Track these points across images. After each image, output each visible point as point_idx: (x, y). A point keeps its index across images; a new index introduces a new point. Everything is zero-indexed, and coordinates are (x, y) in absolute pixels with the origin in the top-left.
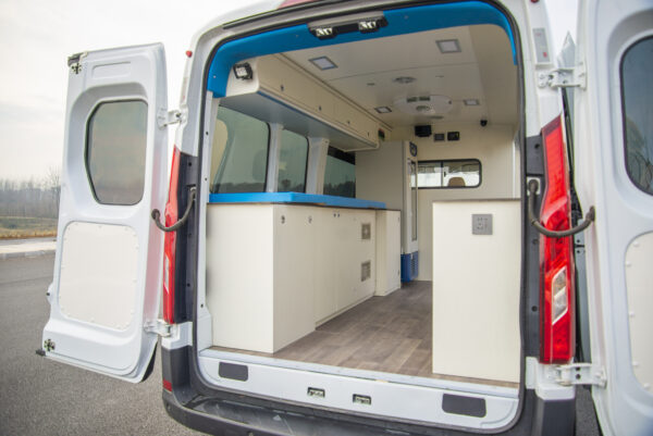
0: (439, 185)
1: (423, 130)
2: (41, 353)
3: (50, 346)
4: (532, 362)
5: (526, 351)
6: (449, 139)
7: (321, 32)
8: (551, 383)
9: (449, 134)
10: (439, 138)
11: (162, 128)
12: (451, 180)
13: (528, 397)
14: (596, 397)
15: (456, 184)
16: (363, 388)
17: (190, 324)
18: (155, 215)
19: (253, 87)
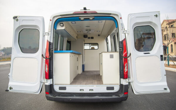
0: (89, 49)
1: (85, 36)
2: (7, 91)
3: (11, 88)
4: (122, 79)
5: (121, 77)
6: (91, 38)
7: (82, 19)
8: (124, 82)
9: (91, 37)
10: (89, 38)
11: (44, 36)
12: (92, 48)
13: (121, 86)
14: (131, 84)
15: (93, 49)
16: (91, 88)
17: (52, 79)
18: (42, 55)
19: (63, 28)
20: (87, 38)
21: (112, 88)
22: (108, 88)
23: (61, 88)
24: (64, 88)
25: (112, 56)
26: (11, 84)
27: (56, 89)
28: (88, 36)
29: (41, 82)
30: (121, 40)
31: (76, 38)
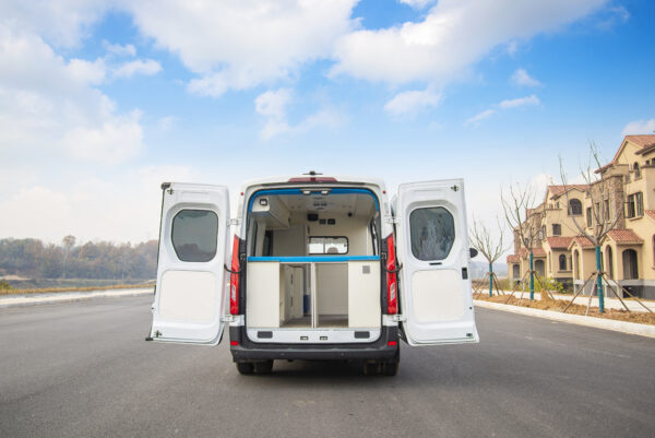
0: (322, 252)
1: (312, 217)
2: (149, 339)
3: (158, 334)
4: (385, 316)
5: (383, 313)
6: (329, 223)
7: (306, 193)
8: (390, 321)
9: (329, 220)
10: (323, 222)
11: (228, 226)
12: (330, 249)
13: (384, 328)
14: (404, 325)
17: (243, 316)
18: (225, 266)
19: (267, 209)
20: (317, 222)
21: (366, 334)
22: (358, 335)
23: (261, 335)
24: (269, 335)
25: (366, 270)
26: (157, 325)
27: (252, 335)
28: (320, 217)
29: (222, 322)
30: (384, 236)
31: (287, 223)
